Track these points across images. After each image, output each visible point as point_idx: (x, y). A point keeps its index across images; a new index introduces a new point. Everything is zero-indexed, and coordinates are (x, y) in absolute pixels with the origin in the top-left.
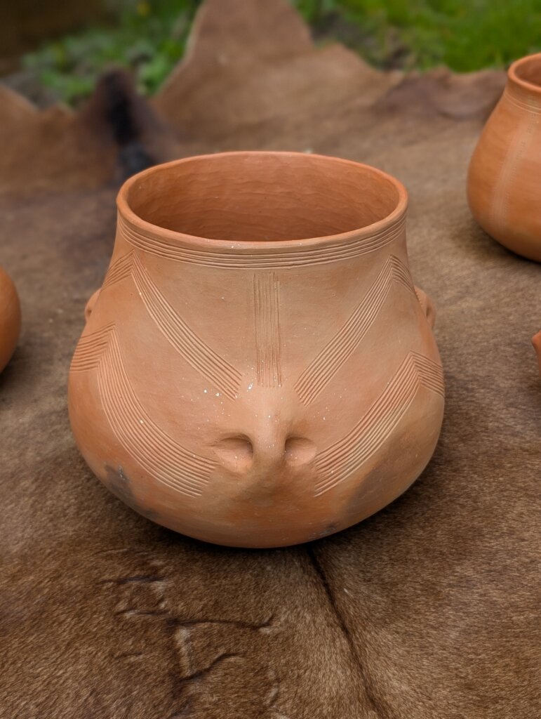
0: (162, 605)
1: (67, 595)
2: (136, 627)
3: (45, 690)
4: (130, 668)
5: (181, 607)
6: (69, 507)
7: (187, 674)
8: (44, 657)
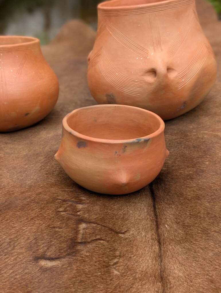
0: (79, 213)
1: (40, 200)
2: (64, 218)
3: (16, 234)
4: (55, 233)
5: (86, 216)
6: (55, 171)
7: (79, 241)
8: (20, 221)
